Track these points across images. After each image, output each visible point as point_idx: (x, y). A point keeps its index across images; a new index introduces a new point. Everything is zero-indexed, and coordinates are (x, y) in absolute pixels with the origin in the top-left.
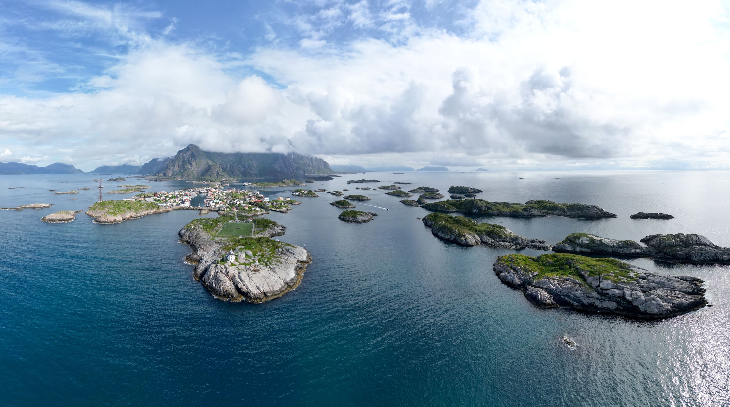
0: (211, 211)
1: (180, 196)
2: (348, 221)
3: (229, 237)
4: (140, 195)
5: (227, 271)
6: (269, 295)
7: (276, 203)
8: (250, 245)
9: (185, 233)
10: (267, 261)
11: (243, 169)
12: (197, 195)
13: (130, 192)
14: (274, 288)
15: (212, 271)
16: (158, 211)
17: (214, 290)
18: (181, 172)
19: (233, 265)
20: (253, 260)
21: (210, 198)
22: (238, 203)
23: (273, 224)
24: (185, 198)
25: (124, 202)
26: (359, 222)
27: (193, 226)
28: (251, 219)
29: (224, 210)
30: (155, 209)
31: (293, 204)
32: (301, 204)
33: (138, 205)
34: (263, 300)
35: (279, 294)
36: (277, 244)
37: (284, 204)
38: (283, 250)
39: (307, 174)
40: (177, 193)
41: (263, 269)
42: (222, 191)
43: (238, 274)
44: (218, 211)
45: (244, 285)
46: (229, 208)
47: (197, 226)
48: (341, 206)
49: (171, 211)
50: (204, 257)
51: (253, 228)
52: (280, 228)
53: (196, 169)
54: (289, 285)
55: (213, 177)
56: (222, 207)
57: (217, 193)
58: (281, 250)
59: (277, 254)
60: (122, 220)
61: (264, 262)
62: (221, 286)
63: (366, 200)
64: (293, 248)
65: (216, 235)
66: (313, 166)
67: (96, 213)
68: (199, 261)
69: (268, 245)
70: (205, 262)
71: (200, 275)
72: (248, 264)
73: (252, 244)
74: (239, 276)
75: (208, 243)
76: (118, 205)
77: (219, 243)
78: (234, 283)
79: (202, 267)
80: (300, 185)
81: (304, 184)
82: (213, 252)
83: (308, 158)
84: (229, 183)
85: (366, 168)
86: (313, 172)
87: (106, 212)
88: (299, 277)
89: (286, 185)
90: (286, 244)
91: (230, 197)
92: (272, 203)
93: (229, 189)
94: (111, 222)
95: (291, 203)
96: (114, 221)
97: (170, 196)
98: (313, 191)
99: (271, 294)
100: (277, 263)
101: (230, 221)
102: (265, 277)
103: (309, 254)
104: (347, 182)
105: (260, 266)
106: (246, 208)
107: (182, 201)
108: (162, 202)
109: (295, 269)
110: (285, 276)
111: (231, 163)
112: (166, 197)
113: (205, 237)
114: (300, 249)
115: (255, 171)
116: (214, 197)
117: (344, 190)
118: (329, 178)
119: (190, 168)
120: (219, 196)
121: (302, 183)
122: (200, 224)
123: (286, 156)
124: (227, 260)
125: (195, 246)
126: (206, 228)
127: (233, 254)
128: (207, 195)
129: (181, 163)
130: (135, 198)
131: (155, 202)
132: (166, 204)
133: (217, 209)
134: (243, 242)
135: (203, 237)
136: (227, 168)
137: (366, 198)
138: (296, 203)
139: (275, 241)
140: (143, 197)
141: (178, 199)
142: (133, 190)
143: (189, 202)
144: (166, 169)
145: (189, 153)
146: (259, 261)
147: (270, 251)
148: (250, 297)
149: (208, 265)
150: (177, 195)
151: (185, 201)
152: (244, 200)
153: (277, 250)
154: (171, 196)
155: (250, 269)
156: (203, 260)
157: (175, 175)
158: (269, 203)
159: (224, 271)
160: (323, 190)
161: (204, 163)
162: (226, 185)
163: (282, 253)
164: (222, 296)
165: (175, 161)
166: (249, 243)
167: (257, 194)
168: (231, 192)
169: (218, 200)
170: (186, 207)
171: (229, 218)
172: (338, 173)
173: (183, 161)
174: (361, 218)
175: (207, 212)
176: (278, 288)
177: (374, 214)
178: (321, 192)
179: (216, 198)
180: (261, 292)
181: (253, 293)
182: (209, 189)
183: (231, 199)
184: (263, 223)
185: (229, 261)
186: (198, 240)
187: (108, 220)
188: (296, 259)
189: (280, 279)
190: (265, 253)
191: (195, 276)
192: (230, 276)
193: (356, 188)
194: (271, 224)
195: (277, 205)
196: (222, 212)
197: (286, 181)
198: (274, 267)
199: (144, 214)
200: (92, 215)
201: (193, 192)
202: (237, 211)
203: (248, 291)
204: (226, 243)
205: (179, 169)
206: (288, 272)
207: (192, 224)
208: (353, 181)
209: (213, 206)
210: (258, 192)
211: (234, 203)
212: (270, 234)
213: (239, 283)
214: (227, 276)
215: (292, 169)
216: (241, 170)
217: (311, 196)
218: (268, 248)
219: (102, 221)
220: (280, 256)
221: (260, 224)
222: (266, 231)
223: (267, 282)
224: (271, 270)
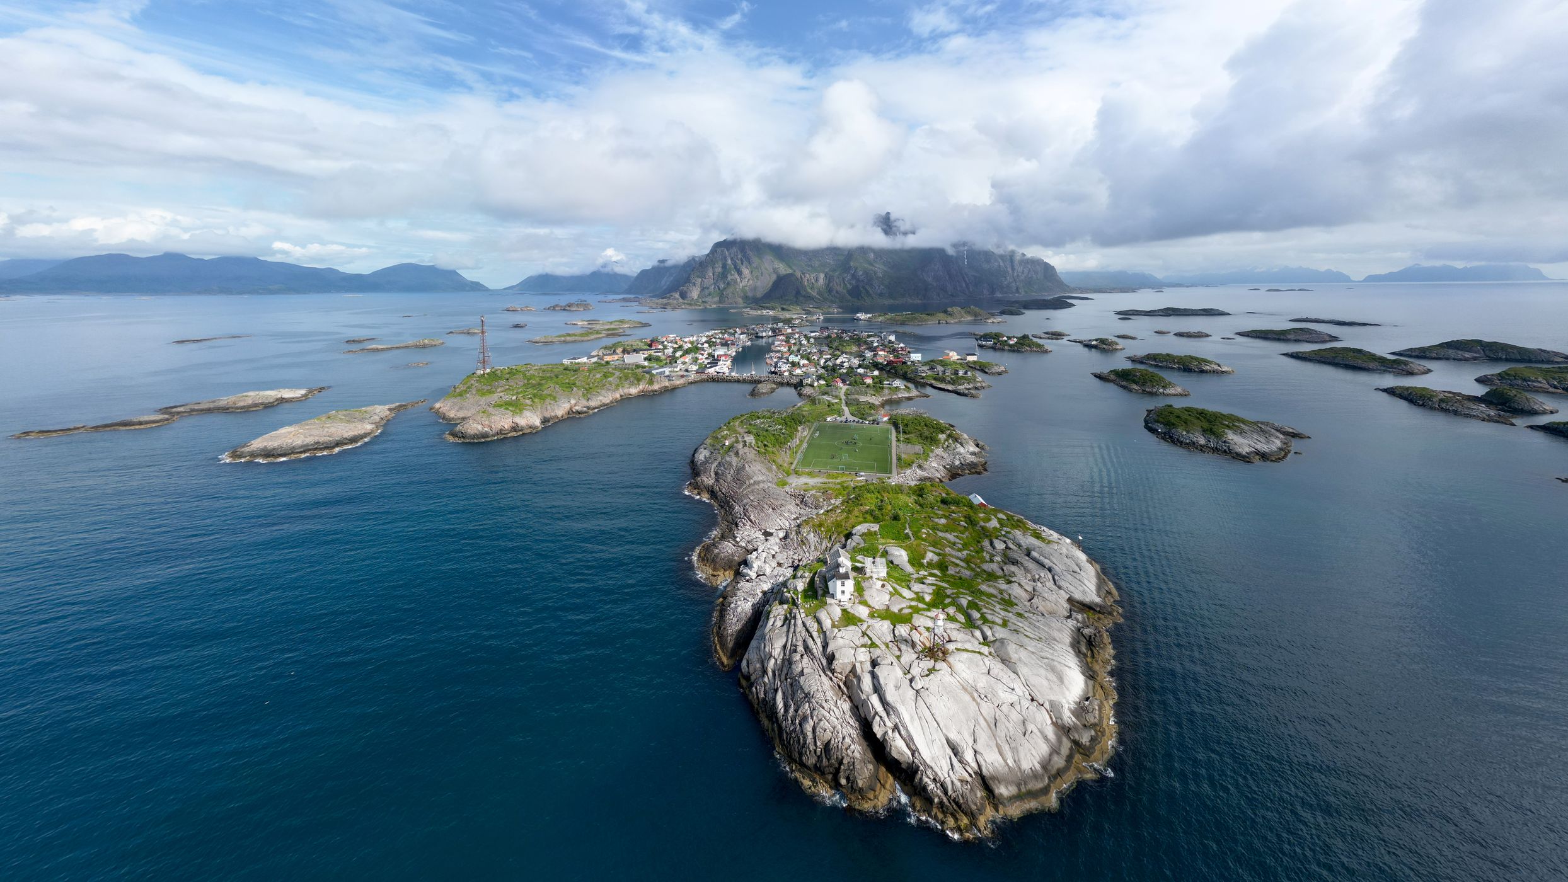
0: (781, 384)
1: (710, 346)
2: (1194, 447)
3: (829, 476)
4: (614, 345)
5: (829, 650)
6: (1003, 790)
7: (943, 369)
8: (896, 517)
9: (707, 461)
10: (970, 605)
11: (854, 282)
12: (749, 343)
13: (593, 337)
14: (1021, 754)
15: (776, 640)
16: (650, 388)
17: (781, 728)
18: (719, 289)
19: (848, 619)
20: (915, 592)
21: (779, 351)
22: (846, 365)
23: (950, 436)
24: (720, 351)
25: (561, 368)
26: (1240, 458)
27: (730, 437)
28: (885, 415)
29: (812, 385)
30: (641, 383)
31: (987, 373)
32: (1007, 371)
33: (598, 376)
34: (982, 821)
35: (1045, 791)
36: (984, 519)
37: (966, 373)
38: (1007, 548)
39: (998, 295)
40: (704, 339)
41: (959, 645)
42: (806, 333)
43: (869, 668)
44: (798, 385)
45: (896, 728)
46: (824, 379)
47: (740, 438)
48: (1135, 387)
49: (684, 386)
50: (755, 555)
51: (894, 443)
52: (972, 449)
53: (751, 282)
54: (1076, 741)
55: (788, 301)
56: (806, 375)
57: (795, 339)
58: (1000, 546)
59: (992, 561)
60: (539, 424)
61: (960, 608)
63: (1214, 372)
64: (1042, 544)
65: (793, 467)
66: (1015, 274)
67: (461, 408)
68: (738, 570)
69: (954, 520)
70: (753, 575)
71: (737, 638)
72: (901, 618)
73: (901, 515)
74: (874, 677)
75: (768, 502)
76: (540, 379)
77: (800, 499)
78: (858, 710)
79: (743, 602)
80: (990, 321)
81: (999, 319)
82: (782, 534)
83: (1002, 257)
84: (823, 314)
85: (1160, 275)
86: (1014, 289)
87: (491, 403)
88: (1100, 692)
89: (956, 320)
90: (1012, 521)
91: (827, 349)
92: (932, 368)
93: (822, 329)
94: (501, 432)
95: (982, 368)
96: (513, 428)
97: (687, 346)
98: (1030, 337)
99: (1013, 790)
100: (1004, 613)
101: (828, 419)
102: (973, 692)
103: (1102, 573)
104: (1118, 314)
105: (948, 626)
106: (869, 381)
107: (714, 359)
108: (665, 362)
109: (1075, 645)
110: (1051, 691)
111: (827, 270)
112: (675, 351)
113: (761, 478)
114: (1064, 550)
115: (879, 287)
116: (790, 348)
117: (1119, 337)
118: (1061, 304)
119: (739, 280)
120: (801, 344)
121: (993, 315)
122: (749, 432)
123: (952, 256)
124: (827, 592)
125: (731, 508)
126: (765, 446)
127: (846, 577)
128: (773, 342)
129: (719, 270)
130: (599, 354)
131: (646, 363)
133: (794, 381)
134: (871, 503)
135: (755, 478)
136: (817, 281)
137: (1216, 367)
138: (996, 369)
139: (971, 505)
140: (619, 350)
141: (703, 355)
142: (601, 333)
143: (729, 363)
144: (686, 283)
145: (736, 249)
147: (965, 545)
148: (925, 795)
149: (765, 600)
150: (702, 344)
151: (719, 358)
152: (858, 356)
153: (986, 543)
154: (690, 346)
155: (913, 645)
156: (751, 568)
157: (706, 297)
158: (923, 368)
159: (817, 648)
160: (1057, 335)
161: (770, 269)
162: (815, 317)
163: (1009, 559)
164: (808, 769)
165: (707, 266)
166: (890, 510)
167: (891, 342)
168: (829, 337)
169: (797, 356)
170: (721, 374)
171: (827, 407)
172: (1082, 291)
173: (724, 266)
174: (1246, 441)
175: (772, 388)
176: (1038, 759)
177: (1291, 430)
178: (1052, 339)
179: (793, 351)
180: (970, 775)
181: (936, 774)
182: (778, 329)
183: (829, 352)
184: (920, 428)
185: (833, 596)
186: (739, 488)
187: (493, 426)
188: (1062, 591)
189: (1035, 703)
190: (949, 555)
191: (718, 641)
192: (841, 673)
193: (1156, 332)
194: (944, 436)
195: (947, 374)
196: (807, 391)
197: (955, 310)
198: (1002, 636)
199: (611, 399)
200: (447, 414)
201: (741, 334)
202: (847, 387)
203: (916, 761)
204: (821, 500)
205: (715, 284)
206: (1059, 666)
207: (729, 430)
208: (1137, 311)
209: (785, 371)
210: (892, 338)
211: (838, 365)
212: (944, 467)
213: (876, 713)
214: (829, 673)
215: (965, 281)
216: (849, 286)
217: (1028, 348)
218: (956, 534)
219: (472, 433)
220: (1003, 570)
221: (912, 433)
222: (931, 455)
223: (987, 718)
224: (989, 646)
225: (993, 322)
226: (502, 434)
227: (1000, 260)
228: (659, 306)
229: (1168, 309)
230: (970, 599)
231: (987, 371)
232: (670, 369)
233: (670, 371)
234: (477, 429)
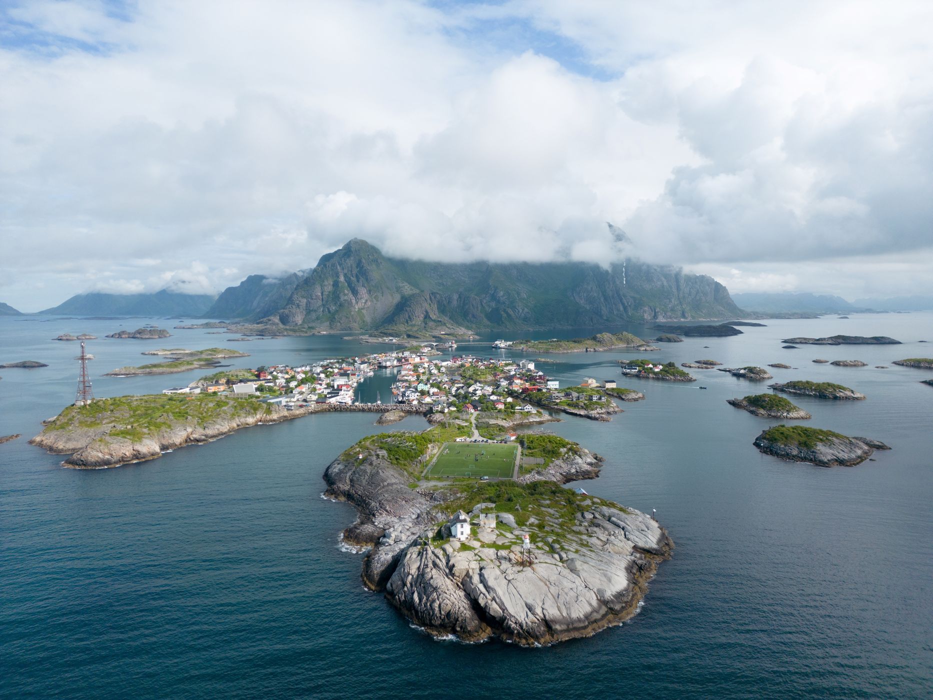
0: (409, 412)
1: (327, 376)
2: (787, 457)
3: (455, 479)
4: (215, 375)
5: (451, 563)
6: (558, 627)
7: (577, 394)
8: (510, 500)
9: (341, 472)
10: (554, 541)
11: (493, 304)
12: (372, 374)
13: (183, 368)
14: (572, 611)
15: (412, 565)
16: (268, 417)
17: (417, 612)
18: (329, 312)
19: (464, 547)
20: (518, 537)
21: (406, 381)
22: (479, 393)
23: (570, 449)
24: (340, 381)
25: (165, 399)
26: (821, 463)
27: (363, 452)
28: (513, 435)
29: (442, 412)
30: (258, 413)
31: (623, 399)
32: (643, 398)
33: (211, 405)
34: (542, 640)
35: (585, 628)
36: (581, 501)
37: (600, 399)
38: (595, 517)
39: (661, 320)
40: (319, 369)
41: (541, 561)
42: (437, 362)
43: (478, 571)
44: (428, 413)
45: (493, 599)
46: (455, 405)
47: (373, 453)
48: (762, 411)
49: (303, 416)
50: (392, 529)
51: (518, 456)
52: (589, 460)
53: (369, 303)
54: (611, 609)
55: (414, 325)
56: (437, 403)
57: (424, 368)
58: (589, 516)
59: (581, 525)
60: (158, 450)
61: (547, 543)
62: (434, 601)
63: (847, 398)
64: (621, 513)
65: (423, 474)
66: (681, 295)
67: (69, 440)
68: (378, 540)
69: (557, 501)
70: (392, 542)
71: (381, 575)
72: (503, 547)
73: (514, 498)
74: (481, 575)
75: (401, 497)
76: (147, 409)
77: (430, 496)
78: (469, 595)
79: (385, 556)
80: (643, 348)
81: (653, 346)
82: (414, 517)
83: (667, 276)
84: (456, 341)
86: (679, 313)
87: (104, 433)
88: (638, 589)
89: (606, 348)
90: (604, 503)
91: (459, 378)
92: (567, 395)
93: (455, 358)
94: (122, 459)
95: (618, 395)
96: (134, 455)
97: (301, 376)
98: (678, 365)
99: (564, 627)
100: (580, 548)
101: (458, 440)
102: (547, 582)
103: (666, 532)
104: (785, 342)
105: (536, 551)
106: (501, 406)
107: (334, 389)
108: (279, 392)
109: (629, 569)
110: (601, 584)
111: (461, 290)
112: (288, 381)
113: (393, 481)
114: (640, 519)
115: (523, 310)
116: (418, 377)
117: (772, 366)
118: (727, 330)
119: (354, 301)
120: (431, 374)
121: (648, 342)
122: (381, 448)
123: (607, 272)
124: (450, 534)
125: (368, 504)
126: (397, 459)
127: (465, 521)
128: (399, 372)
129: (329, 288)
130: (200, 385)
131: (258, 393)
132: (288, 400)
133: (424, 408)
134: (491, 492)
135: (389, 481)
136: (449, 302)
137: (849, 393)
138: (633, 396)
139: (574, 494)
140: (223, 381)
141: (321, 384)
142: (192, 364)
143: (351, 393)
144: (287, 304)
145: (351, 262)
146: (533, 539)
147: (562, 516)
148: (509, 631)
149: (402, 550)
150: (318, 374)
151: (339, 388)
152: (493, 385)
153: (579, 515)
154: (303, 376)
155: (510, 560)
156: (389, 536)
157: (313, 321)
158: (559, 395)
159: (442, 564)
160: (709, 364)
162: (447, 345)
163: (594, 524)
164: (436, 626)
165: (314, 284)
166: (506, 496)
167: (529, 370)
168: (462, 366)
169: (426, 384)
170: (344, 404)
171: (456, 430)
172: (758, 316)
173: (336, 284)
174: (831, 451)
175: (400, 416)
176: (583, 613)
177: (877, 443)
178: (702, 368)
179: (422, 380)
180: (538, 620)
181: (517, 619)
182: (404, 358)
183: (462, 381)
184: (544, 444)
185: (455, 537)
186: (374, 489)
187: (114, 454)
188: (630, 542)
189: (587, 589)
190: (548, 521)
191: (367, 579)
192: (459, 577)
193: (814, 361)
194: (565, 449)
195: (581, 400)
196: (438, 417)
197: (605, 336)
198: (572, 557)
199: (228, 428)
200: (55, 446)
201: (361, 364)
202: (477, 412)
203: (505, 614)
204: (449, 495)
205: (323, 305)
206: (610, 574)
207: (361, 448)
208: (805, 339)
209: (413, 400)
210: (531, 366)
211: (470, 393)
212: (561, 474)
213: (481, 593)
214: (450, 577)
215: (623, 304)
216: (487, 308)
217: (672, 377)
218: (556, 509)
219: (93, 460)
220: (588, 530)
221: (536, 448)
222: (551, 465)
223: (553, 594)
224: (563, 563)
225: (646, 350)
226: (124, 461)
227: (663, 279)
228: (254, 333)
229: (839, 337)
230: (555, 538)
231: (623, 397)
232: (287, 400)
233: (287, 402)
234: (98, 457)
